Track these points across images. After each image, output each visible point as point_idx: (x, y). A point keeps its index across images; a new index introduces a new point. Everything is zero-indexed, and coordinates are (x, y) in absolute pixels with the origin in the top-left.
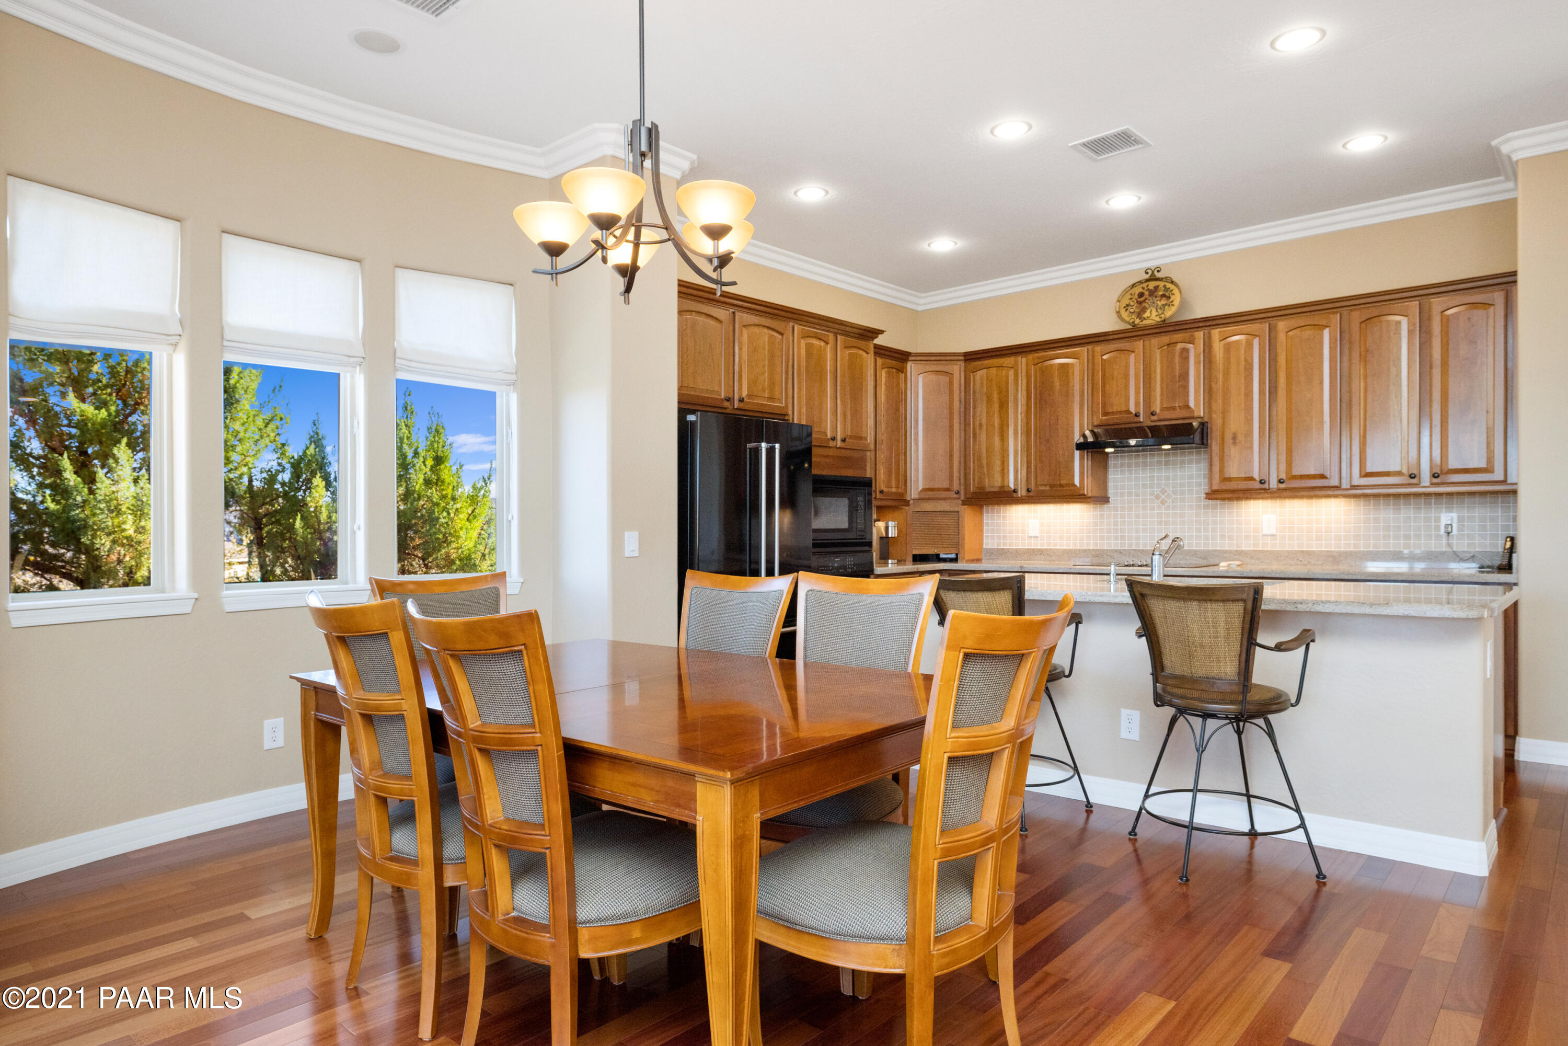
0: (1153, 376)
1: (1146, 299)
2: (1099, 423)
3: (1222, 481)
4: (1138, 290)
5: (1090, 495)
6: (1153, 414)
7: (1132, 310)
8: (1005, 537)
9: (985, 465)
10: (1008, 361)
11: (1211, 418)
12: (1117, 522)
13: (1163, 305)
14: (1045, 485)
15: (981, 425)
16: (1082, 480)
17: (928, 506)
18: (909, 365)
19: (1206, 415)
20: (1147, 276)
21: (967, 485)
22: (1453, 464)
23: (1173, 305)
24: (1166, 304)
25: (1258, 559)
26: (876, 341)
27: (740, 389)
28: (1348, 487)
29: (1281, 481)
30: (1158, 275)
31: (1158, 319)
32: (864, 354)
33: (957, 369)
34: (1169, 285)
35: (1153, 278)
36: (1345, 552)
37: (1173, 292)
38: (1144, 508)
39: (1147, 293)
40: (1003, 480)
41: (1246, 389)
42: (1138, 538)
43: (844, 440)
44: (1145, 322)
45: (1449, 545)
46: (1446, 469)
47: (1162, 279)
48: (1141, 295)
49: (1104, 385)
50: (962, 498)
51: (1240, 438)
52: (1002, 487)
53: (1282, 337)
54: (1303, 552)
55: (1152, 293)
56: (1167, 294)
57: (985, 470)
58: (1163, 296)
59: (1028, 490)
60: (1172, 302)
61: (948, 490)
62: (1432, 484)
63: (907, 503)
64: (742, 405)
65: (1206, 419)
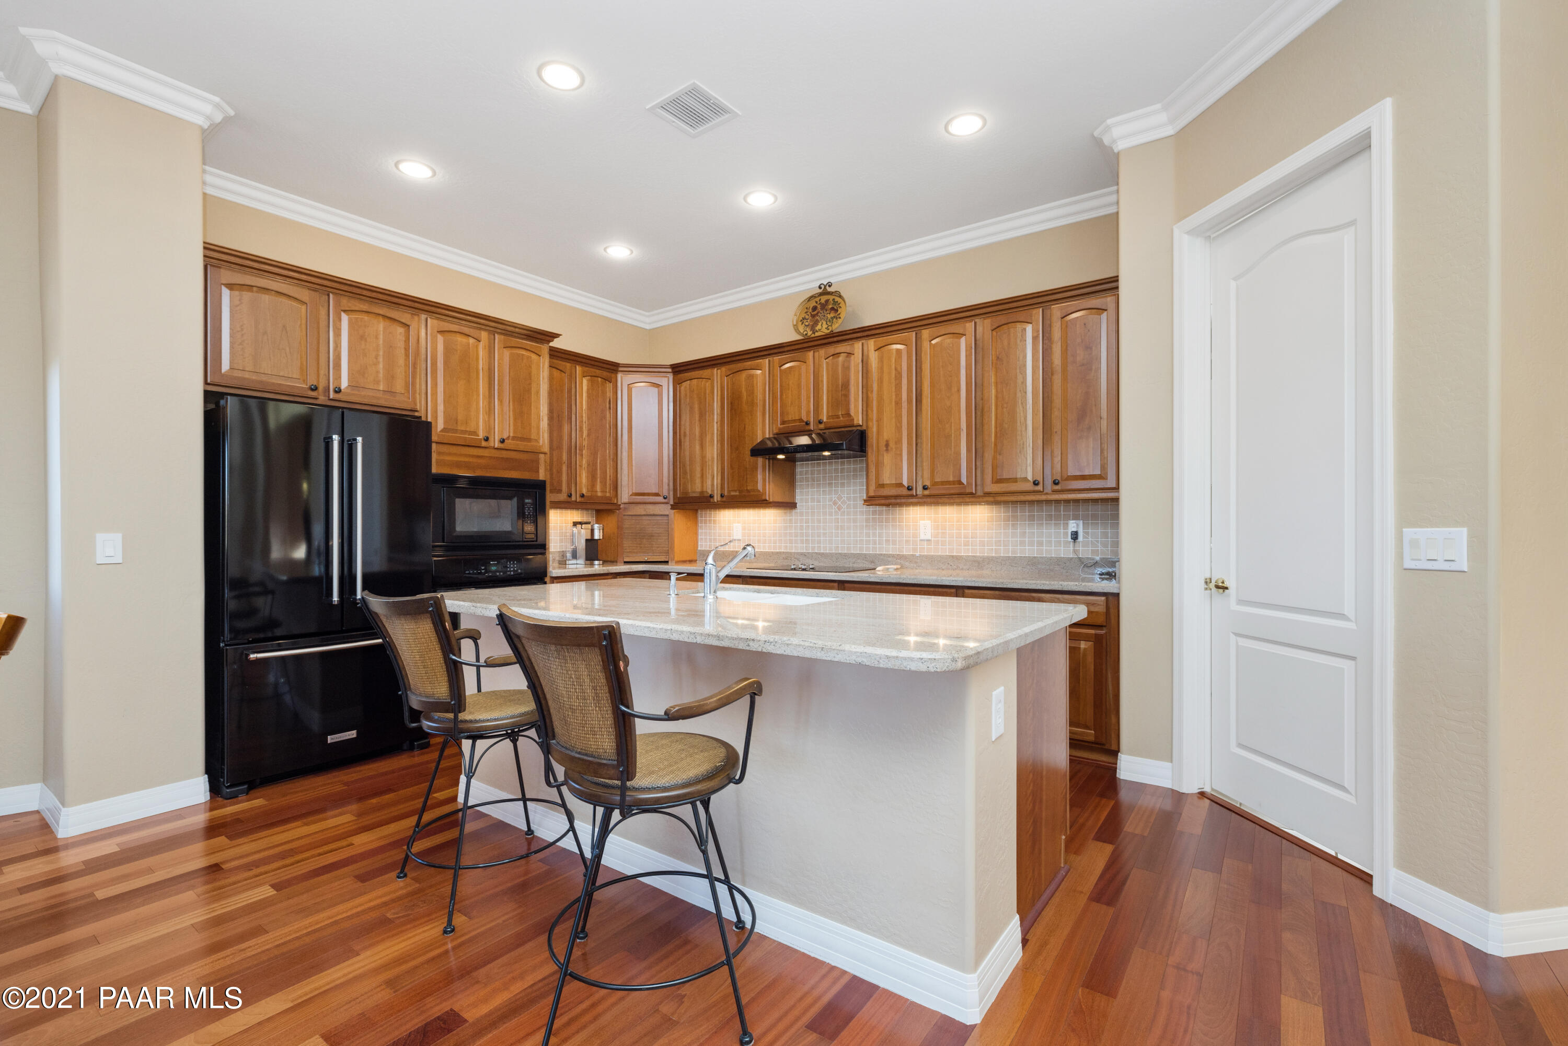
0: (820, 386)
1: (818, 313)
2: (777, 431)
3: (877, 487)
4: (813, 304)
5: (771, 500)
6: (820, 422)
7: (807, 324)
8: (715, 539)
9: (688, 471)
10: (706, 373)
11: (867, 427)
12: (803, 526)
13: (832, 318)
14: (735, 491)
15: (685, 433)
16: (764, 485)
17: (639, 510)
18: (619, 375)
19: (864, 424)
20: (821, 291)
21: (675, 490)
22: (1072, 471)
23: (840, 318)
24: (834, 317)
25: (916, 563)
26: (551, 344)
27: (338, 377)
28: (982, 494)
29: (925, 488)
30: (829, 289)
31: (828, 332)
32: (534, 356)
33: (666, 382)
34: (837, 299)
35: (825, 293)
36: (988, 558)
37: (841, 305)
38: (825, 514)
39: (819, 307)
40: (702, 486)
41: (896, 397)
42: (819, 542)
43: (502, 441)
44: (817, 334)
45: (1075, 551)
46: (1066, 476)
47: (833, 293)
48: (815, 308)
49: (781, 395)
50: (672, 502)
51: (892, 445)
52: (702, 492)
53: (926, 345)
54: (953, 556)
55: (824, 306)
56: (835, 308)
57: (689, 477)
58: (832, 309)
59: (722, 496)
60: (839, 314)
61: (657, 495)
62: (1054, 491)
63: (618, 507)
64: (338, 396)
65: (864, 428)
